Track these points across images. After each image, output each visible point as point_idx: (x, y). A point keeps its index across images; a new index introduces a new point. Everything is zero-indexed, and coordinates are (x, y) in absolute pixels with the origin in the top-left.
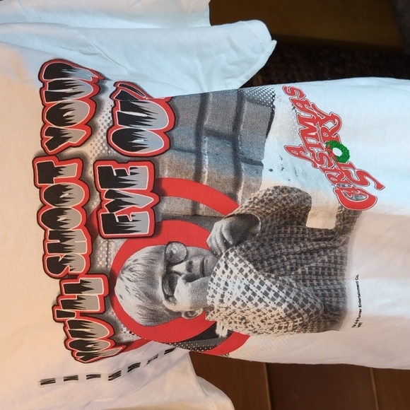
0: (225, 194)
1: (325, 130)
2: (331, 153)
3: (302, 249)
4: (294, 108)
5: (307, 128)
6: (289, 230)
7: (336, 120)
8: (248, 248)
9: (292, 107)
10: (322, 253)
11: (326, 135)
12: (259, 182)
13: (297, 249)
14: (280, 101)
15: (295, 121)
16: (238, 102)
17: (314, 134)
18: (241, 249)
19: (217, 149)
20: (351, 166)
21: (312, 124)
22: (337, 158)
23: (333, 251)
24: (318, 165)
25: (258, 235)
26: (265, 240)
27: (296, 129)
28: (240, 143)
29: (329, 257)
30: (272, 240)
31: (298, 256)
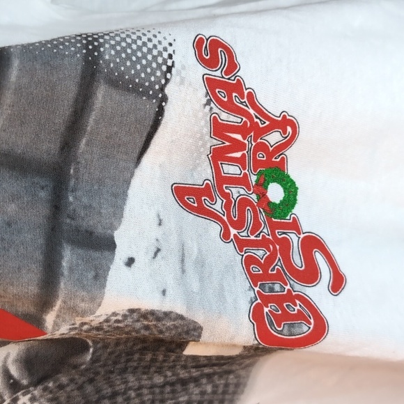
0: (16, 316)
1: (262, 147)
2: (262, 196)
3: (168, 379)
4: (208, 103)
5: (227, 144)
6: (149, 357)
7: (289, 129)
8: (61, 387)
9: (204, 100)
10: (204, 381)
11: (261, 156)
12: (96, 300)
13: (158, 380)
14: (182, 82)
15: (206, 130)
16: (81, 86)
17: (238, 155)
18: (45, 389)
19: (12, 208)
20: (295, 226)
21: (238, 137)
22: (271, 208)
23: (225, 376)
24: (233, 231)
25: (83, 367)
26: (97, 373)
27: (204, 145)
28: (72, 183)
29: (216, 386)
30: (112, 372)
31: (157, 390)
